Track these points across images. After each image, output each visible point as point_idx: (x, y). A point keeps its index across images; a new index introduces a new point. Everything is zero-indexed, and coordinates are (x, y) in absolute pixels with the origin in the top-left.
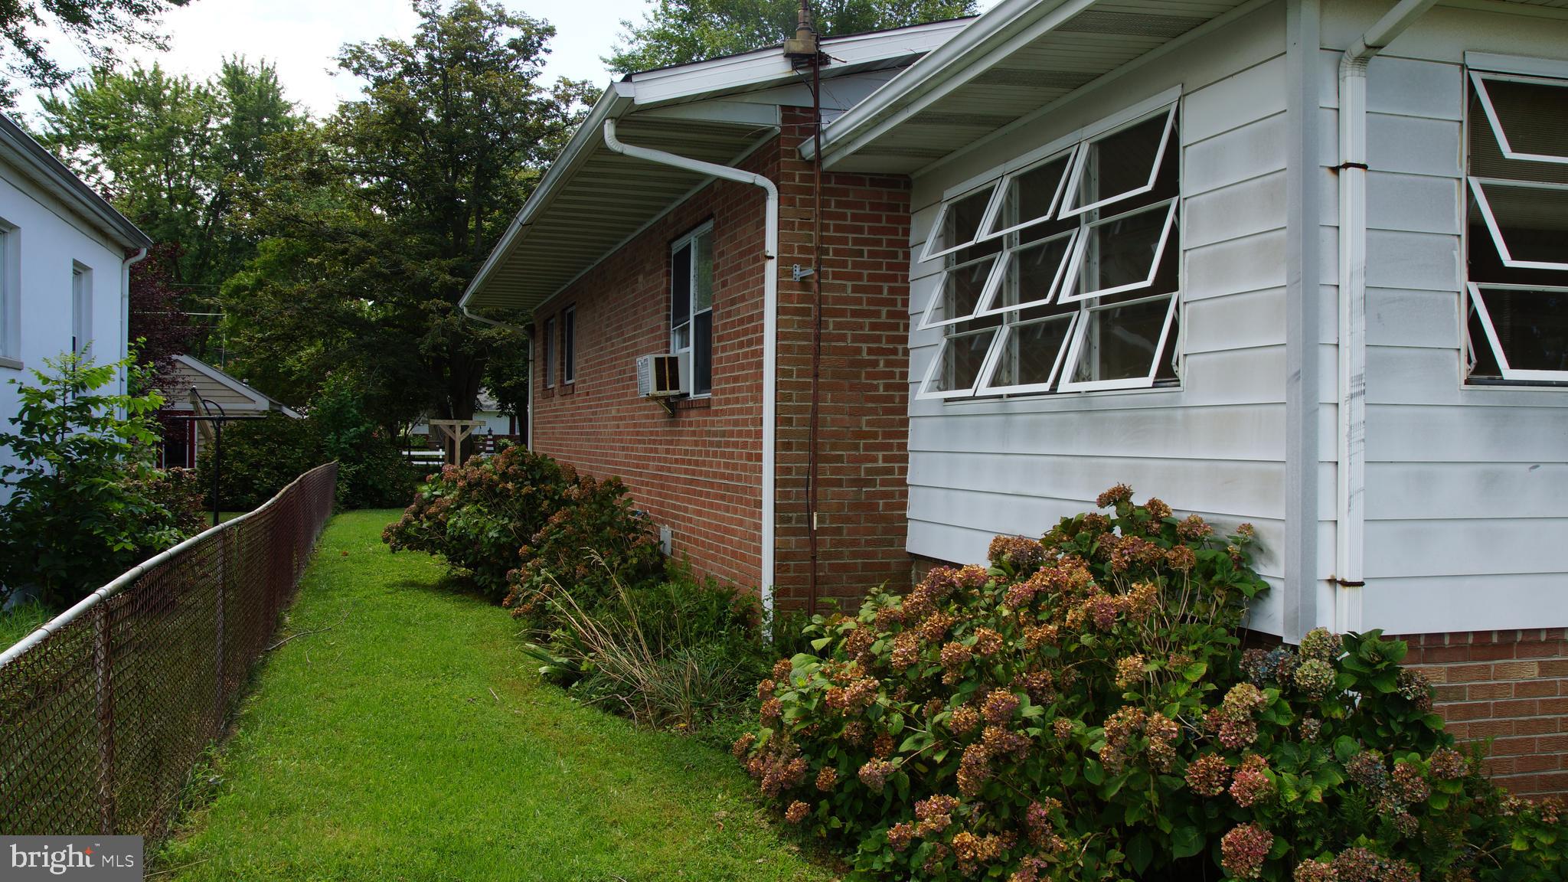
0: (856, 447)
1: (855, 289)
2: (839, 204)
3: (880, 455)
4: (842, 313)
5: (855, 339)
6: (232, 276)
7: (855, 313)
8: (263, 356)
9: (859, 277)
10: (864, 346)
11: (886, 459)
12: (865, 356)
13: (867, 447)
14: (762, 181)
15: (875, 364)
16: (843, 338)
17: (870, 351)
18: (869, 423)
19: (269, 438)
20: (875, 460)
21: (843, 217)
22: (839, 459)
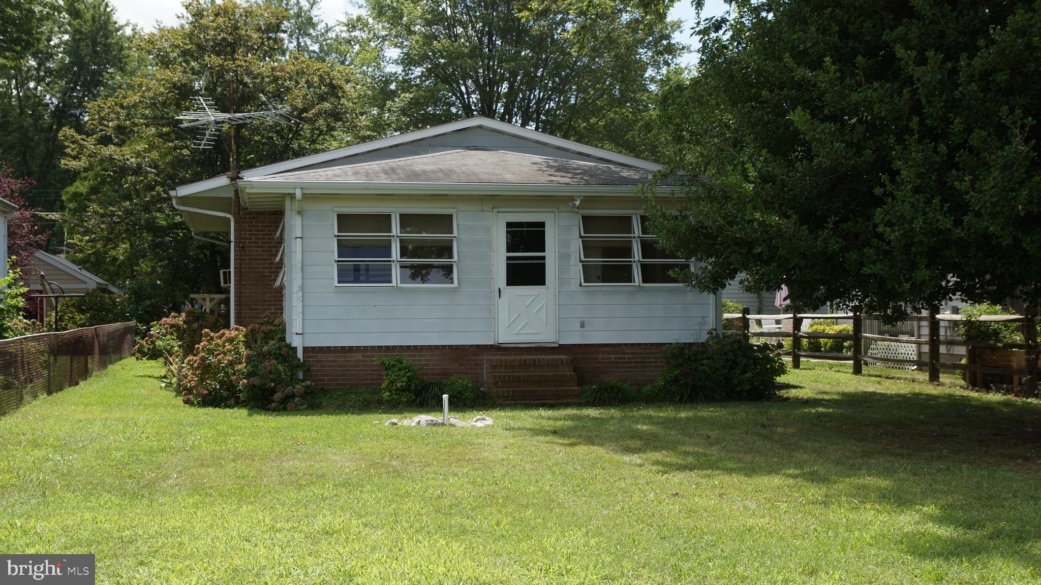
0: (264, 305)
1: (263, 251)
2: (256, 222)
3: (273, 308)
4: (258, 260)
5: (263, 268)
6: (71, 184)
7: (262, 259)
8: (90, 252)
9: (264, 247)
10: (266, 271)
11: (275, 309)
12: (266, 274)
13: (268, 305)
14: (228, 216)
15: (271, 276)
16: (259, 268)
17: (268, 272)
18: (269, 297)
19: (91, 308)
20: (271, 309)
21: (258, 226)
22: (257, 309)
